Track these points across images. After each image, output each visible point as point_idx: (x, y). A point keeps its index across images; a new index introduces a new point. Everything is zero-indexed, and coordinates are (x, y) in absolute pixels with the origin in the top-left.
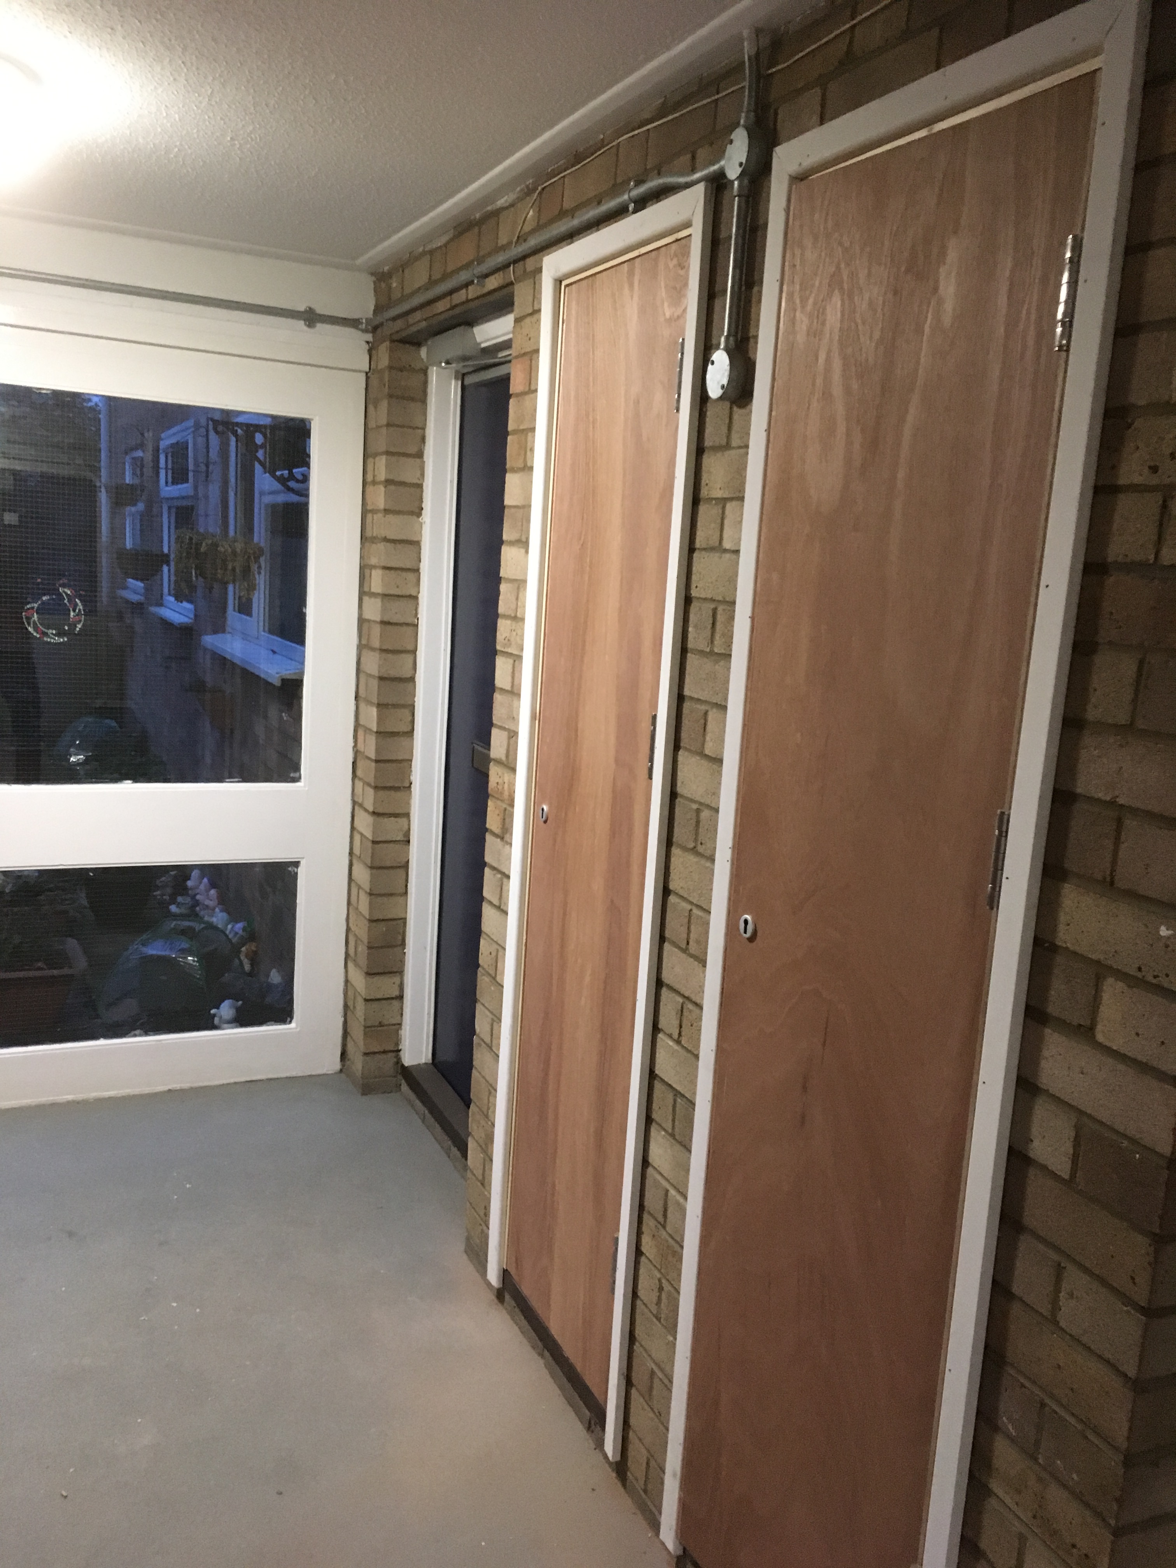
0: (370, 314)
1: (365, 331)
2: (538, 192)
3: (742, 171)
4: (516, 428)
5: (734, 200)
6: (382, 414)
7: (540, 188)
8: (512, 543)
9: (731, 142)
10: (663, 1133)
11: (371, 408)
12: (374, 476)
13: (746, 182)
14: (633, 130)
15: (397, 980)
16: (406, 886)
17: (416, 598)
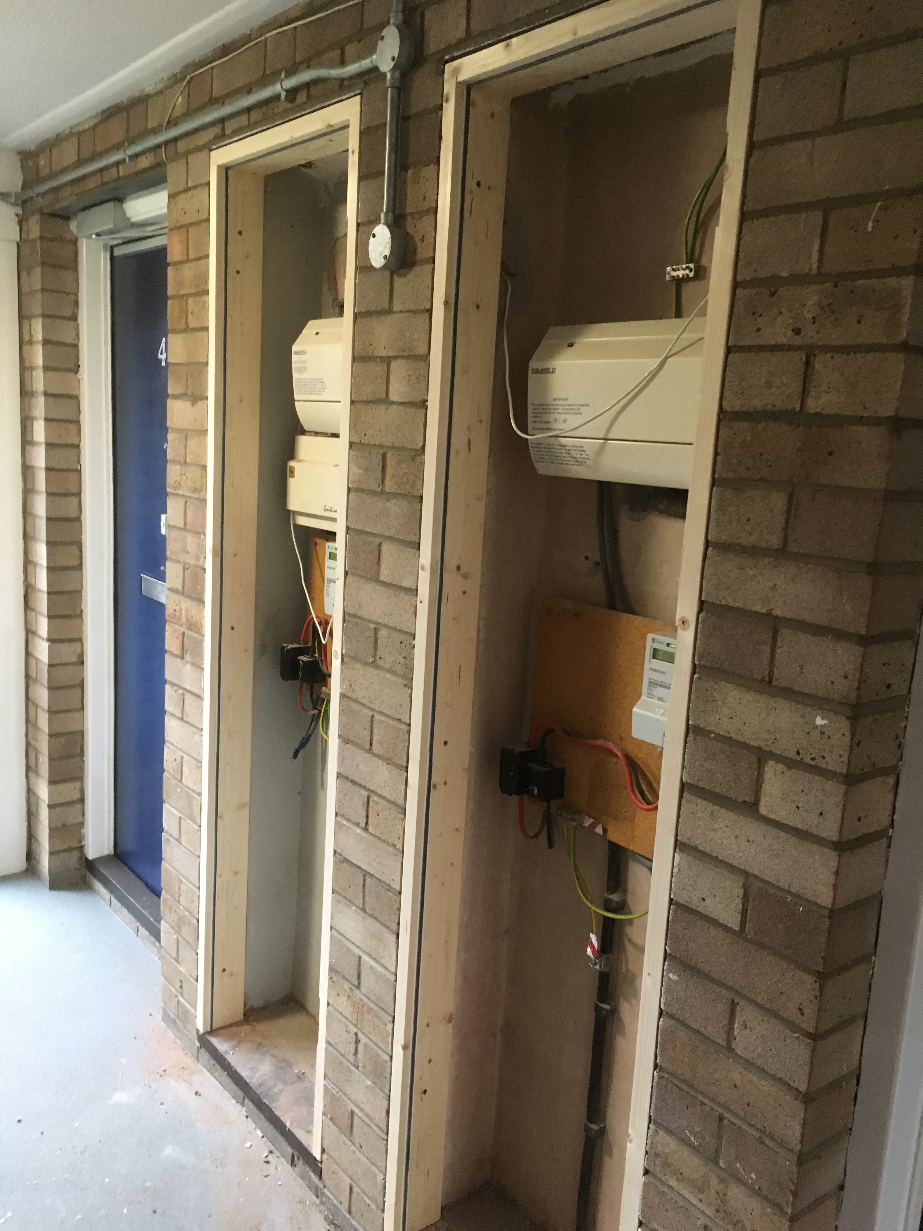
0: (19, 189)
1: (15, 204)
2: (186, 81)
3: (395, 65)
4: (176, 293)
5: (387, 92)
6: (36, 279)
7: (188, 77)
8: (176, 397)
9: (382, 38)
10: (354, 908)
11: (24, 274)
12: (31, 336)
13: (397, 74)
14: (281, 26)
15: (78, 784)
16: (82, 702)
17: (78, 446)
